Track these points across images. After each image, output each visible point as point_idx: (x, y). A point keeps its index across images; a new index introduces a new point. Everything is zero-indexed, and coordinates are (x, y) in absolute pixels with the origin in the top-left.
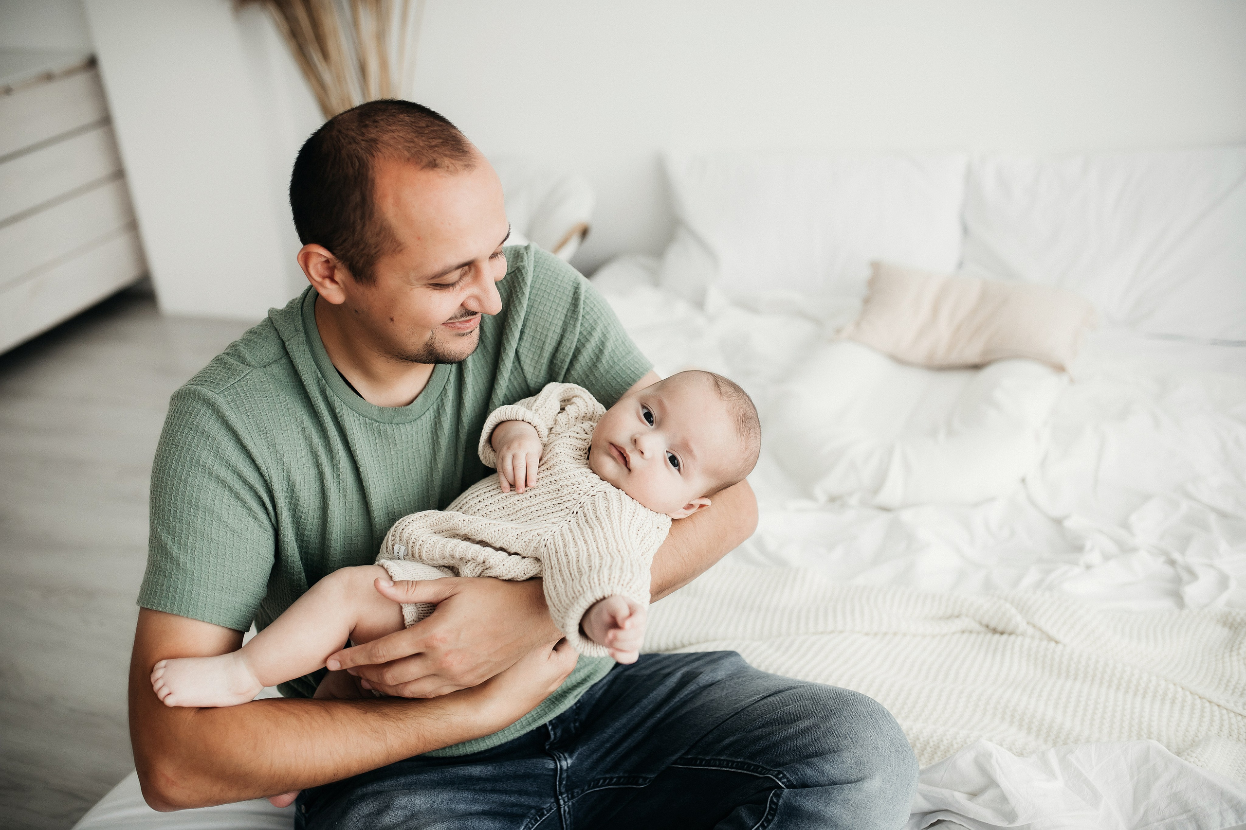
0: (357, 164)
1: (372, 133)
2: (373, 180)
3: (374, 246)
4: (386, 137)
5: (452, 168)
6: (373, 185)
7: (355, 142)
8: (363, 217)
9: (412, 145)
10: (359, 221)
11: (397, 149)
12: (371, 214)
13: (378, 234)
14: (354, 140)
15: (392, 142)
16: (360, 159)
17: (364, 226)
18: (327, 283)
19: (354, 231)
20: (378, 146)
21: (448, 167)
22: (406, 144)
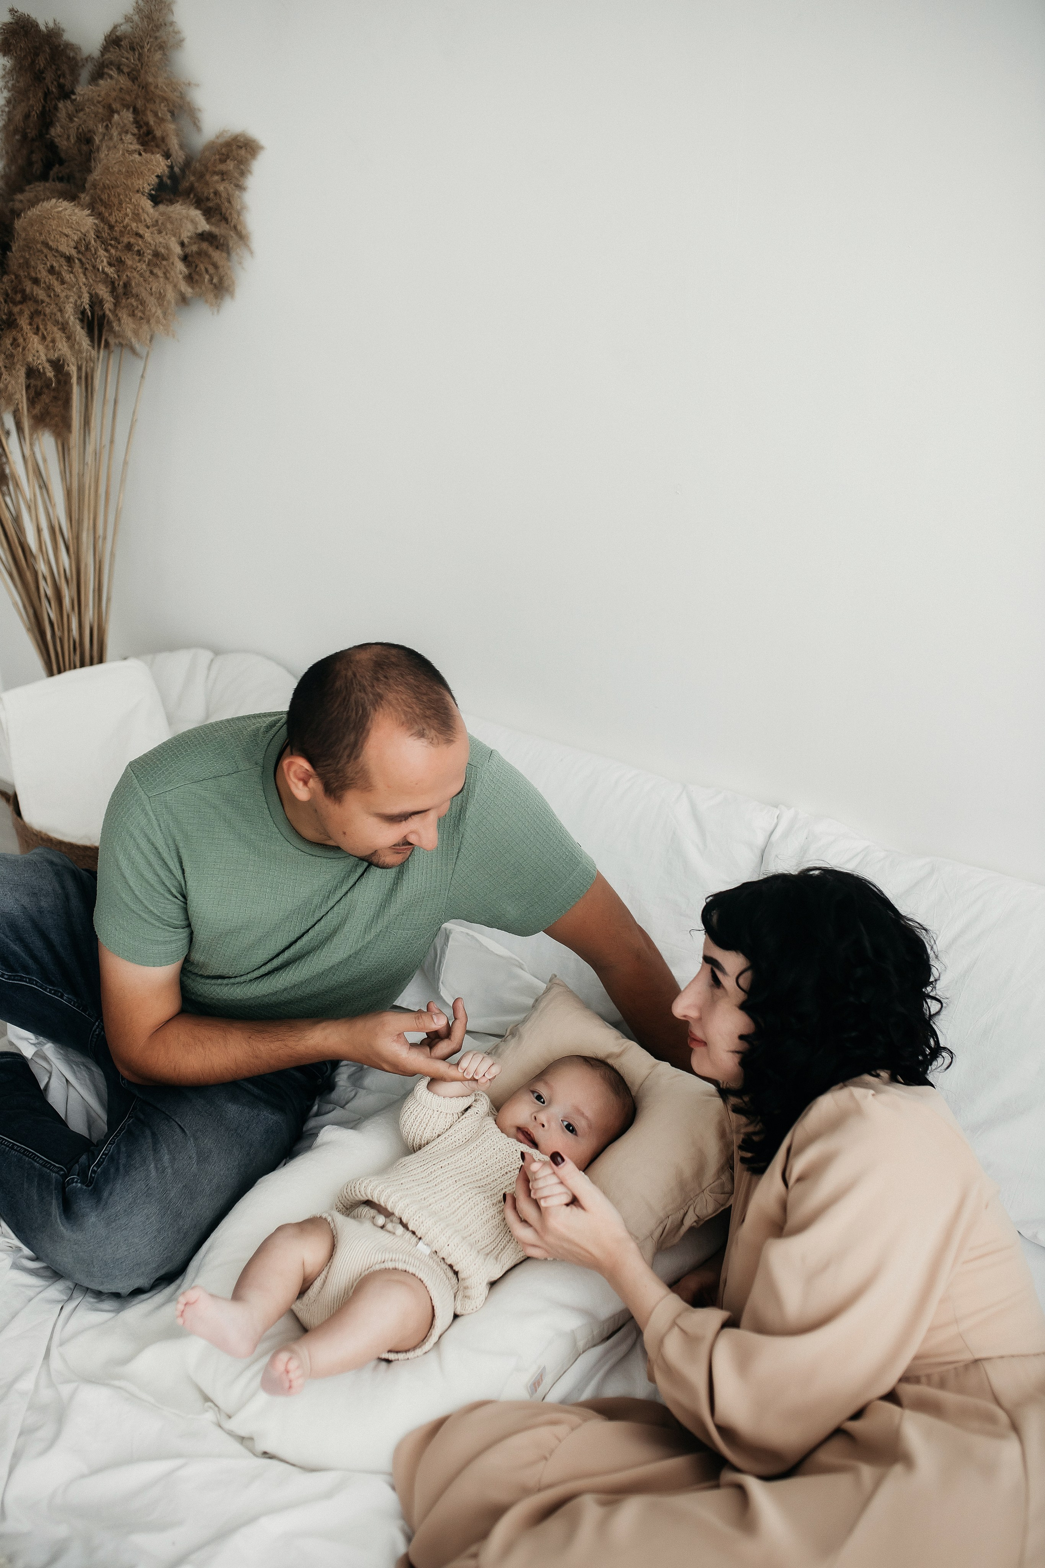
0: (360, 712)
1: (380, 689)
2: (369, 731)
3: (349, 779)
4: (391, 696)
5: (435, 741)
6: (368, 735)
7: (365, 691)
8: (349, 756)
9: (410, 710)
10: (345, 757)
11: (396, 711)
12: (357, 757)
13: (357, 773)
14: (363, 689)
15: (394, 702)
16: (364, 709)
17: (348, 762)
18: (301, 784)
19: (338, 763)
20: (382, 702)
21: (433, 739)
22: (405, 708)
